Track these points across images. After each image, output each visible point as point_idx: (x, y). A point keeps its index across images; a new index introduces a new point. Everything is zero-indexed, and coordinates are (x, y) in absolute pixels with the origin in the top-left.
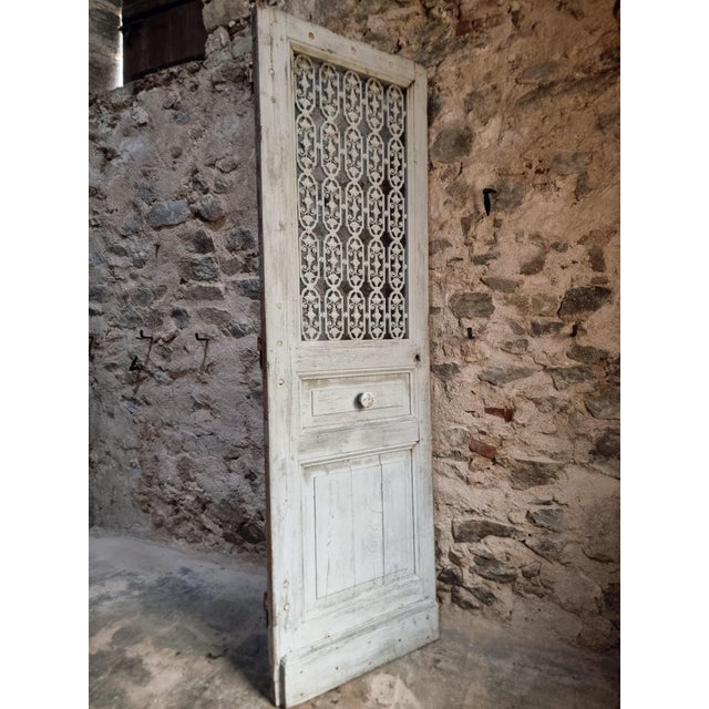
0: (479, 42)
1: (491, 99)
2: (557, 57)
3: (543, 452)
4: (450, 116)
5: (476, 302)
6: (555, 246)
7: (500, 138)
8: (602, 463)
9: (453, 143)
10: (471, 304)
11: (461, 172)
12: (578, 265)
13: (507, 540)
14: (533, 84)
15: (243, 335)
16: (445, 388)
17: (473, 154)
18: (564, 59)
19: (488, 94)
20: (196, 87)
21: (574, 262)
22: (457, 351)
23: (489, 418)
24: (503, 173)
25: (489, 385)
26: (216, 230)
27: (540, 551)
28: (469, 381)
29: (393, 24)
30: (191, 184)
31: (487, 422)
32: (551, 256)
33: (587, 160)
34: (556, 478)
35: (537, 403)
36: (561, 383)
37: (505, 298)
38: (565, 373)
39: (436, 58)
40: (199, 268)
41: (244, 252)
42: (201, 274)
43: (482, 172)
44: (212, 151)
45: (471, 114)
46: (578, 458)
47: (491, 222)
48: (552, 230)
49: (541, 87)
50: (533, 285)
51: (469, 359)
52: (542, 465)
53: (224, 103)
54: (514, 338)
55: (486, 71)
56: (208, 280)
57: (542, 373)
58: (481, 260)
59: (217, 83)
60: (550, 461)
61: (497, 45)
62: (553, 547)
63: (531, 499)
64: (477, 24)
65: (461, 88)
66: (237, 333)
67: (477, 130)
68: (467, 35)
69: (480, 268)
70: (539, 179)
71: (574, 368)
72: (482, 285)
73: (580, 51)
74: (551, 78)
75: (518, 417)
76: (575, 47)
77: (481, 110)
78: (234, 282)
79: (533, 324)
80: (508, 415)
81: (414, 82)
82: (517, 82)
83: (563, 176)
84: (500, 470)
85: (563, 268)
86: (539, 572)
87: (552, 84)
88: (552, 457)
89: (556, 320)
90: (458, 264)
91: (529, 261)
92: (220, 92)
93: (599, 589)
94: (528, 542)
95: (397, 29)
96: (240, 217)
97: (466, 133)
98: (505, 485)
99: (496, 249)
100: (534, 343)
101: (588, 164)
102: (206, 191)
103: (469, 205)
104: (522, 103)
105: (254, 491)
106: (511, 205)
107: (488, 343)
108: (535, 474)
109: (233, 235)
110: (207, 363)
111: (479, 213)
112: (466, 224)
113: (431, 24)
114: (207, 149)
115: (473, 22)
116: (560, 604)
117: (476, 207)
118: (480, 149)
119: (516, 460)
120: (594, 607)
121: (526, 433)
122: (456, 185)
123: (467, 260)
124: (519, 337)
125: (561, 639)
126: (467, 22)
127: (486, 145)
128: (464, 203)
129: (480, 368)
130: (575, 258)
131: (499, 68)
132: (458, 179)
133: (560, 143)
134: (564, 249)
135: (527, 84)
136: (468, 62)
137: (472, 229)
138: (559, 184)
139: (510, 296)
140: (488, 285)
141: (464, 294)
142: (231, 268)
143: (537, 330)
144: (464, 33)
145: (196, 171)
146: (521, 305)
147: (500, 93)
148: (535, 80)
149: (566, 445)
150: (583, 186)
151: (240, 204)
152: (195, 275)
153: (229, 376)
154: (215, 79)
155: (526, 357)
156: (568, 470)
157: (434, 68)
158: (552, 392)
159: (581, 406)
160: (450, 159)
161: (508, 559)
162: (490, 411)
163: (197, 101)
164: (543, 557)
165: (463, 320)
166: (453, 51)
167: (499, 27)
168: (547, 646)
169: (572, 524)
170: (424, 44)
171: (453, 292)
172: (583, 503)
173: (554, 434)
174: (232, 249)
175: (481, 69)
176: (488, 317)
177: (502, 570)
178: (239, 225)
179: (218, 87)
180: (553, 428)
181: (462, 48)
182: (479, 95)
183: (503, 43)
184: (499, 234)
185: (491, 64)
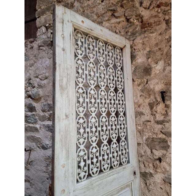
0: (151, 31)
1: (159, 53)
4: (140, 60)
5: (160, 142)
7: (164, 70)
9: (142, 71)
10: (157, 143)
11: (147, 83)
15: (46, 149)
16: (146, 184)
17: (152, 76)
19: (157, 51)
20: (32, 47)
22: (151, 165)
24: (168, 84)
26: (37, 103)
28: (159, 181)
29: (113, 25)
30: (28, 84)
39: (133, 37)
40: (29, 118)
41: (49, 112)
42: (30, 121)
43: (158, 83)
44: (37, 72)
45: (150, 60)
47: (164, 106)
51: (158, 170)
53: (43, 54)
55: (155, 43)
56: (33, 123)
58: (158, 122)
59: (40, 46)
61: (159, 32)
64: (150, 25)
65: (145, 49)
66: (44, 148)
67: (153, 65)
68: (146, 29)
69: (160, 126)
72: (162, 134)
77: (154, 58)
78: (44, 125)
81: (125, 46)
90: (149, 123)
92: (42, 49)
95: (115, 27)
96: (48, 98)
97: (148, 67)
99: (168, 118)
102: (34, 87)
103: (152, 97)
109: (44, 105)
110: (30, 161)
111: (157, 101)
112: (151, 106)
113: (130, 25)
114: (35, 71)
115: (148, 24)
117: (155, 98)
118: (155, 74)
122: (146, 88)
123: (153, 122)
126: (146, 24)
127: (158, 72)
128: (150, 95)
129: (163, 175)
131: (162, 41)
132: (146, 86)
136: (147, 39)
137: (155, 108)
140: (165, 135)
141: (153, 138)
142: (43, 119)
144: (144, 28)
145: (30, 79)
147: (164, 51)
151: (48, 93)
152: (27, 121)
153: (39, 168)
154: (40, 45)
157: (132, 41)
160: (142, 78)
163: (32, 53)
165: (154, 151)
166: (140, 35)
167: (159, 26)
170: (126, 33)
171: (147, 136)
174: (44, 111)
175: (153, 42)
176: (167, 150)
178: (47, 101)
179: (41, 48)
181: (144, 34)
182: (153, 52)
183: (162, 32)
184: (168, 111)
185: (158, 40)
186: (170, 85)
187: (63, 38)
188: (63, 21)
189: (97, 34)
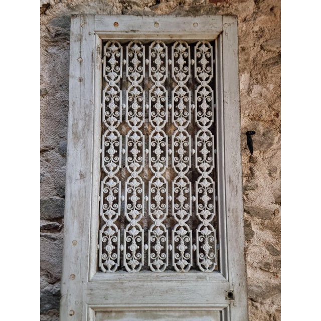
7: (249, 91)
24: (255, 118)
37: (262, 224)
47: (248, 158)
82: (262, 48)
99: (254, 182)
106: (265, 146)
131: (247, 34)
139: (266, 222)
147: (249, 55)
183: (248, 17)
184: (255, 169)
185: (240, 31)
186: (259, 120)
187: (81, 62)
188: (81, 36)
189: (146, 33)
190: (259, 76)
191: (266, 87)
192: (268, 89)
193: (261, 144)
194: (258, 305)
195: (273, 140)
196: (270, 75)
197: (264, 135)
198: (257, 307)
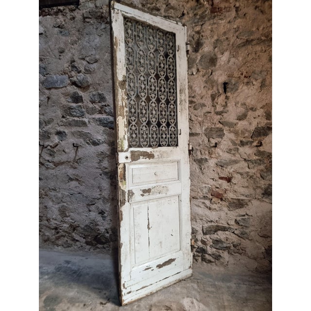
0: (221, 17)
1: (225, 43)
2: (254, 29)
3: (243, 195)
4: (207, 48)
5: (217, 131)
6: (252, 109)
7: (229, 61)
8: (266, 198)
9: (208, 61)
10: (214, 132)
11: (212, 74)
12: (260, 117)
13: (227, 232)
14: (244, 39)
15: (98, 145)
16: (201, 169)
17: (217, 66)
18: (257, 30)
19: (224, 41)
20: (74, 18)
21: (259, 116)
22: (207, 152)
23: (221, 181)
24: (230, 76)
25: (220, 167)
26: (84, 92)
27: (241, 236)
28: (212, 165)
29: (181, 3)
30: (70, 68)
31: (219, 183)
32: (250, 113)
33: (265, 73)
34: (247, 205)
35: (241, 174)
36: (251, 166)
37: (230, 130)
38: (253, 162)
39: (201, 21)
40: (73, 110)
41: (100, 104)
42: (75, 114)
43: (221, 75)
44: (83, 52)
45: (216, 49)
46: (257, 196)
47: (224, 97)
48: (250, 102)
49: (247, 41)
50: (242, 124)
51: (212, 156)
52: (242, 200)
53: (90, 29)
54: (232, 147)
55: (224, 31)
56: (78, 117)
57: (243, 162)
58: (218, 113)
59: (87, 18)
60: (246, 198)
61: (229, 20)
62: (246, 233)
63: (237, 214)
64: (220, 10)
65: (213, 37)
66: (95, 144)
67: (219, 56)
68: (215, 14)
69: (219, 117)
70: (246, 80)
71: (257, 160)
72: (219, 124)
73: (264, 28)
74: (252, 37)
75: (233, 181)
76: (262, 26)
77: (221, 48)
78: (94, 118)
79: (241, 142)
80: (229, 180)
82: (237, 38)
83: (256, 80)
84: (224, 203)
85: (254, 118)
86: (240, 244)
87: (252, 40)
88: (246, 196)
89: (251, 140)
90: (209, 114)
91: (241, 115)
92: (88, 22)
93: (264, 248)
94: (235, 232)
95: (183, 6)
96: (98, 87)
97: (214, 57)
98: (226, 209)
99: (227, 109)
100: (241, 149)
101: (266, 76)
102: (79, 72)
103: (215, 88)
104: (239, 47)
105: (104, 220)
106: (234, 90)
107: (221, 149)
108: (239, 204)
109: (94, 95)
110: (77, 158)
111: (219, 92)
112: (213, 97)
113: (199, 6)
114: (80, 51)
115: (218, 9)
116: (248, 257)
117: (218, 90)
118: (220, 65)
119: (232, 199)
120: (262, 256)
121: (236, 187)
122: (210, 79)
123: (213, 113)
124: (235, 147)
125: (249, 271)
126: (216, 8)
127: (223, 63)
128: (213, 88)
129: (216, 160)
130: (259, 114)
131: (229, 30)
132: (210, 77)
133: (255, 65)
134: (255, 110)
135: (241, 39)
136: (216, 26)
137: (216, 99)
138: (254, 83)
139: (232, 129)
140: (223, 124)
141: (211, 128)
142: (92, 111)
143: (242, 144)
144: (214, 13)
145: (74, 61)
146: (236, 133)
147: (230, 41)
148: (245, 38)
149: (252, 191)
150: (264, 84)
151: (99, 80)
152: (71, 114)
153: (90, 164)
154: (85, 15)
155: (237, 155)
156: (252, 202)
157: (200, 26)
158: (247, 170)
159: (259, 175)
160: (207, 68)
161: (227, 240)
162: (221, 178)
163: (74, 26)
164: (241, 238)
165: (211, 139)
166: (209, 20)
167: (229, 13)
168: (244, 274)
169: (253, 224)
170: (195, 15)
171: (206, 127)
172: (258, 215)
173: (247, 187)
174: (93, 102)
175: (222, 30)
176: (222, 138)
177: (225, 245)
178: (98, 90)
179: (87, 20)
180: (246, 184)
181: (213, 19)
182: (220, 41)
183: (231, 20)
184: (228, 102)
185: (226, 28)
186: (232, 77)
190: (234, 53)
191: (237, 59)
192: (238, 60)
193: (232, 89)
194: (224, 168)
195: (238, 87)
196: (240, 52)
197: (234, 85)
198: (223, 170)
